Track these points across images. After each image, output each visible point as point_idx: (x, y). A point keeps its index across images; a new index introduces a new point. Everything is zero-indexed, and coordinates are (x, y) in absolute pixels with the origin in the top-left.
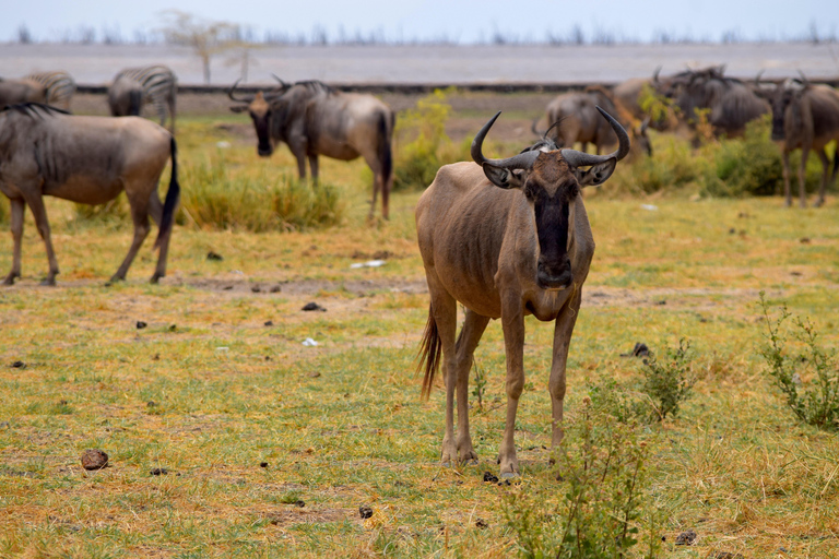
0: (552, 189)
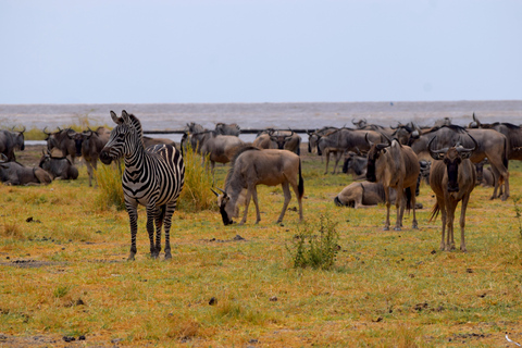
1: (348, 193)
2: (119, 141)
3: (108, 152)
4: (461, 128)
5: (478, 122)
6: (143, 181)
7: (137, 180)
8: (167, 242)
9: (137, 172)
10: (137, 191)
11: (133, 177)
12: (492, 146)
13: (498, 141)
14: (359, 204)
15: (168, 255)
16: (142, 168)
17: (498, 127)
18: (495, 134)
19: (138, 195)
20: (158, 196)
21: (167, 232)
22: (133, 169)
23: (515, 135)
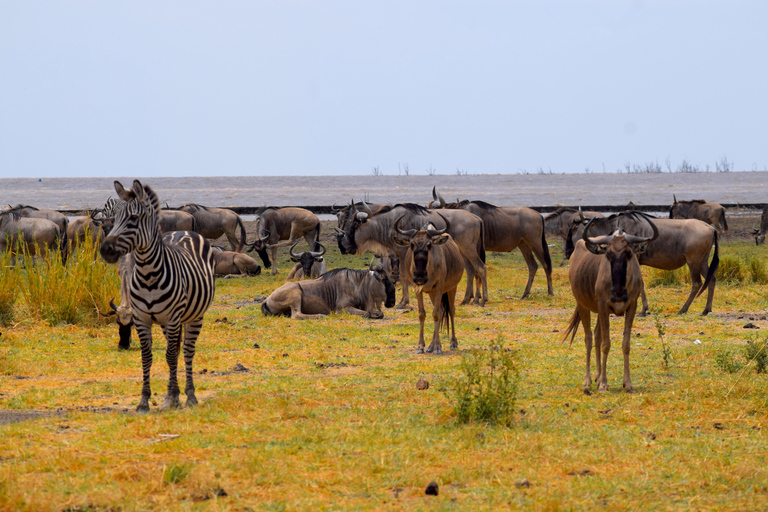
0: (618, 255)
1: (280, 298)
2: (130, 226)
3: (114, 244)
4: (421, 208)
5: (442, 201)
6: (163, 287)
7: (155, 286)
8: (190, 379)
9: (155, 274)
10: (154, 302)
11: (146, 282)
12: (464, 232)
13: (472, 225)
14: (297, 313)
15: (192, 399)
16: (162, 269)
17: (468, 206)
18: (466, 216)
19: (155, 308)
20: (183, 309)
21: (189, 363)
22: (149, 268)
23: (491, 217)
